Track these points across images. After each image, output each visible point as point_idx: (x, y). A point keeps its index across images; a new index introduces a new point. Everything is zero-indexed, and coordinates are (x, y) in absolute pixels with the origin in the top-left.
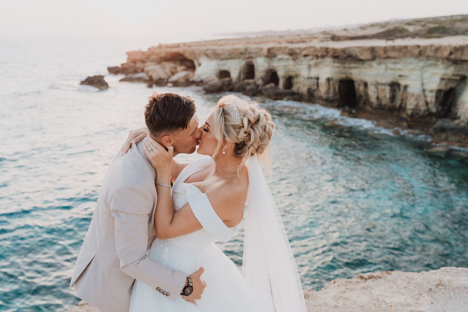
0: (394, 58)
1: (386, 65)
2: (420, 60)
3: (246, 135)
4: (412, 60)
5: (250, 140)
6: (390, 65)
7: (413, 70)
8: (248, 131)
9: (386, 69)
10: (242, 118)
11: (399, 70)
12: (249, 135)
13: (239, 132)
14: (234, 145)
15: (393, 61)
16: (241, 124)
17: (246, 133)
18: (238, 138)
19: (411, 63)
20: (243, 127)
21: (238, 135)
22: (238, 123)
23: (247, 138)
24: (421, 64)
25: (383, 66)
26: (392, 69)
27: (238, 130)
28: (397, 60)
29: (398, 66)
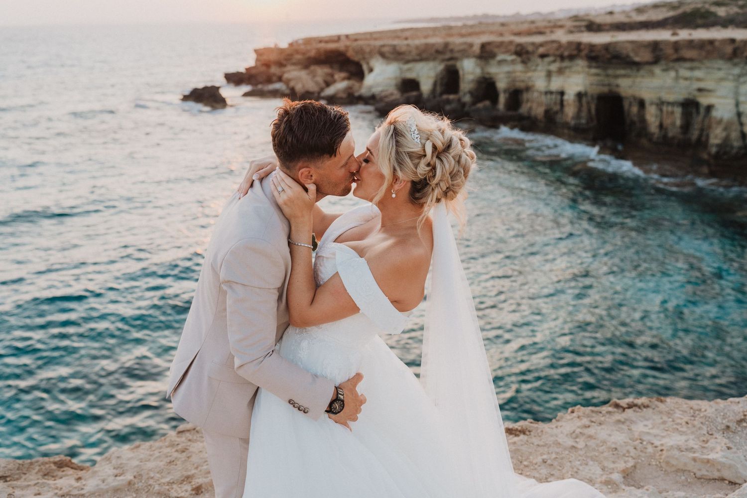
0: (691, 60)
1: (677, 71)
2: (735, 65)
3: (428, 169)
4: (720, 63)
5: (434, 176)
6: (684, 73)
7: (722, 79)
8: (432, 163)
9: (677, 78)
10: (423, 141)
11: (699, 80)
12: (434, 168)
13: (419, 163)
14: (409, 185)
15: (688, 65)
16: (423, 151)
17: (428, 165)
18: (415, 173)
19: (719, 69)
20: (425, 156)
21: (416, 168)
22: (417, 149)
23: (431, 174)
24: (737, 71)
25: (672, 74)
26: (686, 79)
27: (416, 161)
28: (696, 64)
29: (698, 74)
